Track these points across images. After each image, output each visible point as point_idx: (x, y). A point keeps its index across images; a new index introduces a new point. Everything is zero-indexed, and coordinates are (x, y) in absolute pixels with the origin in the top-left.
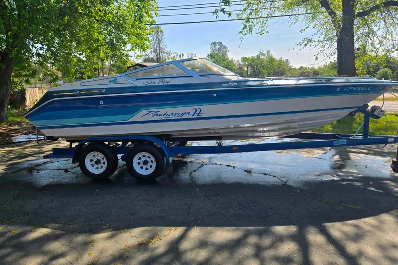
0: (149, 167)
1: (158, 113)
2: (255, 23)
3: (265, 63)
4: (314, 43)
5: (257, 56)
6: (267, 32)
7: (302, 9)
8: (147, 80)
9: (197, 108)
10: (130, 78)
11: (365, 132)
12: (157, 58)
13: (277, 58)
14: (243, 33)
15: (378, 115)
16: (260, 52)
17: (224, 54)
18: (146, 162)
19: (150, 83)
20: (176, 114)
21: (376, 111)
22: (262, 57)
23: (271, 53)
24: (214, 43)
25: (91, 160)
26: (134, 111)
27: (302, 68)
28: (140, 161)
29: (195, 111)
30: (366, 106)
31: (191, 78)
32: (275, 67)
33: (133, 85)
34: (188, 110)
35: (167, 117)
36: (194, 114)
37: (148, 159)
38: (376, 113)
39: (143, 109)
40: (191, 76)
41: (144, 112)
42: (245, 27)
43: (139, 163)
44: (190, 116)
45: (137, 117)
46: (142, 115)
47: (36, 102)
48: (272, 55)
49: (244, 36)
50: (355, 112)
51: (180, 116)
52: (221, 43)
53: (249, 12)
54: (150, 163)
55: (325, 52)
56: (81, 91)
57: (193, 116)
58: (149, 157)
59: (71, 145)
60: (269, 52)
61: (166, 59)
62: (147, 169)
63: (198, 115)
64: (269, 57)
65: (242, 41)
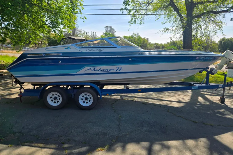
0: (88, 102)
1: (95, 69)
2: (137, 17)
3: (136, 40)
4: (170, 31)
5: (132, 36)
6: (144, 23)
7: (163, 12)
8: (89, 49)
9: (119, 66)
10: (78, 47)
11: (207, 82)
12: (73, 34)
13: (143, 38)
14: (131, 22)
15: (214, 73)
16: (134, 34)
17: (113, 33)
18: (86, 99)
19: (90, 51)
20: (106, 70)
21: (213, 70)
22: (135, 37)
23: (139, 34)
24: (107, 27)
25: (51, 97)
26: (80, 68)
27: (156, 44)
28: (83, 98)
29: (117, 68)
30: (208, 68)
31: (116, 48)
32: (142, 42)
33: (80, 52)
34: (113, 67)
35: (101, 71)
36: (117, 70)
37: (88, 97)
38: (213, 72)
39: (86, 66)
40: (116, 47)
41: (87, 68)
42: (132, 19)
43: (82, 99)
44: (115, 71)
45: (82, 71)
46: (85, 70)
47: (15, 60)
48: (140, 36)
49: (131, 25)
50: (202, 71)
51: (109, 71)
52: (111, 27)
53: (135, 10)
54: (89, 99)
55: (175, 36)
56: (46, 54)
57: (116, 71)
58: (89, 96)
59: (34, 87)
60: (138, 34)
61: (78, 34)
62: (87, 103)
63: (119, 71)
64: (138, 37)
65: (130, 27)
